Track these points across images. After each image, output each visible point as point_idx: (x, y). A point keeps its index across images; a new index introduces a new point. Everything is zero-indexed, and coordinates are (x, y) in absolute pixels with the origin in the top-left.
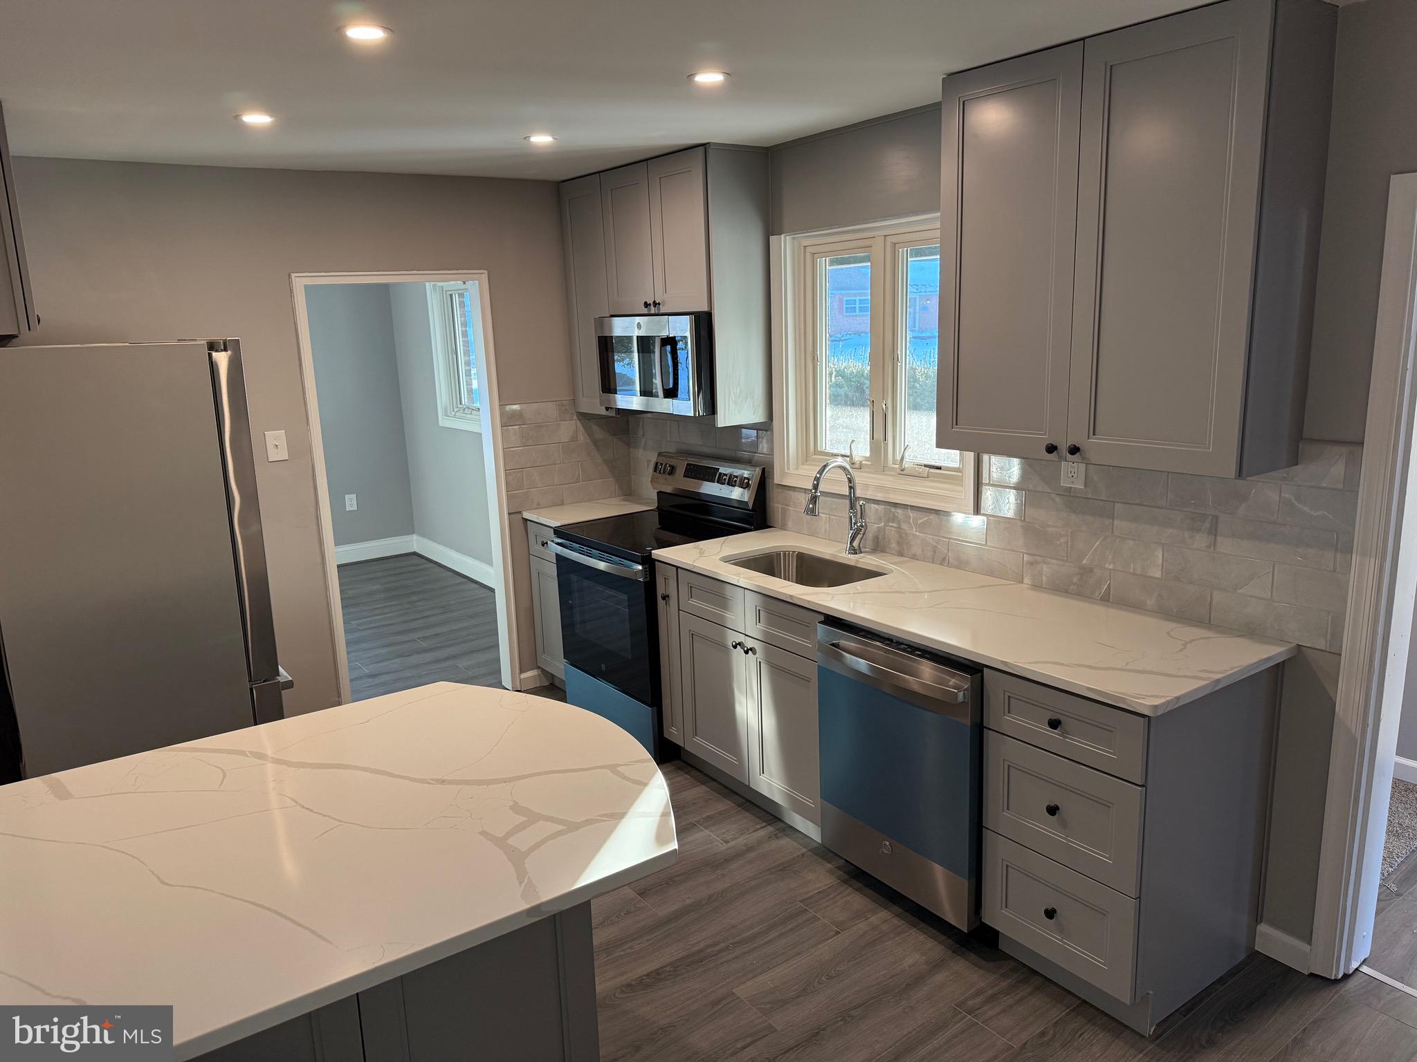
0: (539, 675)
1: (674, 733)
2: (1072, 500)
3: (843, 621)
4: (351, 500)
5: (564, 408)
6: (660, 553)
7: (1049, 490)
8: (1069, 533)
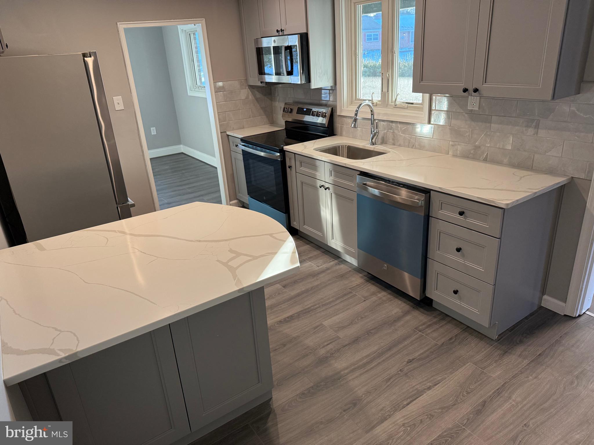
0: (238, 202)
1: (295, 224)
2: (473, 116)
3: (368, 174)
4: (153, 130)
5: (242, 83)
6: (287, 148)
7: (462, 111)
8: (471, 131)
